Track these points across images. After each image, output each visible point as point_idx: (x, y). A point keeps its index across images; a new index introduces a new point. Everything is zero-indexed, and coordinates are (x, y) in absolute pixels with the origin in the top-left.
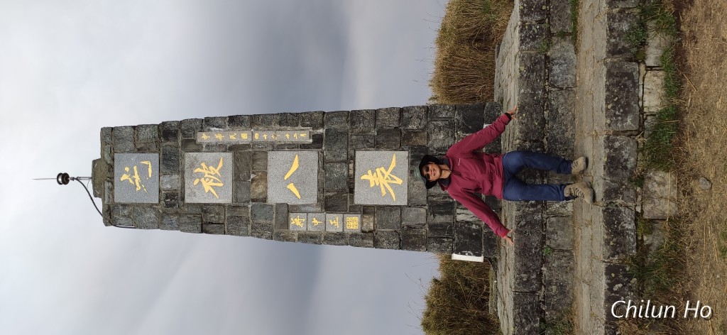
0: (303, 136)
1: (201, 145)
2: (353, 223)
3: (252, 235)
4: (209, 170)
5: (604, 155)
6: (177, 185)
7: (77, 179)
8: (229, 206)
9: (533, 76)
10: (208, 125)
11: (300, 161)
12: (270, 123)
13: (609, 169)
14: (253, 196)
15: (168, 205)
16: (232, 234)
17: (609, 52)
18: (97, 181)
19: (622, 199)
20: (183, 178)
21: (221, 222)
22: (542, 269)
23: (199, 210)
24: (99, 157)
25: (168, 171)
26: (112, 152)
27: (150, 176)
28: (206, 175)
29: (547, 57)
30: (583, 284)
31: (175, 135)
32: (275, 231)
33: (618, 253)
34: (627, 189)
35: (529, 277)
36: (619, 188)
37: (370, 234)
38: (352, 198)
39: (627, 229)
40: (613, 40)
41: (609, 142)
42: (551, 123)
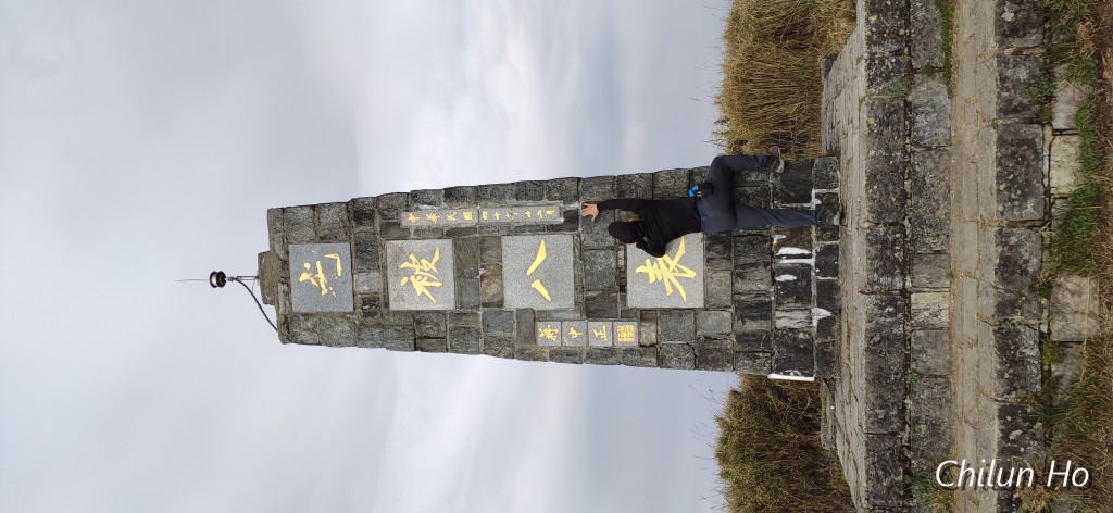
0: (550, 213)
1: (407, 229)
2: (627, 334)
3: (486, 354)
4: (421, 265)
5: (995, 254)
6: (378, 287)
7: (237, 279)
8: (452, 313)
9: (888, 132)
10: (416, 202)
11: (547, 249)
12: (502, 197)
13: (1002, 274)
14: (484, 299)
15: (367, 314)
16: (457, 352)
17: (1000, 110)
18: (266, 282)
19: (1021, 315)
20: (385, 276)
21: (441, 335)
22: (906, 401)
23: (409, 320)
24: (267, 248)
25: (364, 268)
26: (286, 242)
27: (339, 274)
28: (417, 272)
29: (907, 104)
30: (966, 426)
31: (370, 217)
32: (517, 346)
33: (1016, 389)
34: (1028, 301)
35: (887, 413)
36: (1017, 300)
37: (652, 349)
38: (624, 299)
39: (1029, 356)
40: (1005, 94)
41: (1002, 236)
42: (915, 198)
